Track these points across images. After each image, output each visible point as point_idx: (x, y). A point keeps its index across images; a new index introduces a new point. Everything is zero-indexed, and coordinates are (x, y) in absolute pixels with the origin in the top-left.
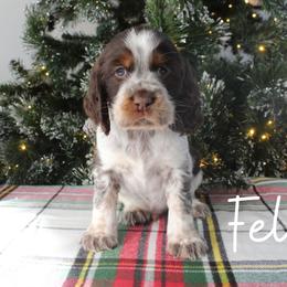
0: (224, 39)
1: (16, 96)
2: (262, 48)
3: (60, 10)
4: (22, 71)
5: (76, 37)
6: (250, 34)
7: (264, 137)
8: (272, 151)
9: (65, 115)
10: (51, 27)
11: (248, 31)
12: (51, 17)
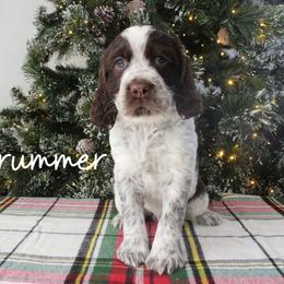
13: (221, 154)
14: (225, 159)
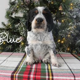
0: (54, 18)
1: (3, 31)
2: (63, 21)
3: (14, 10)
4: (4, 25)
5: (18, 17)
6: (60, 17)
7: (62, 42)
8: (64, 45)
9: (15, 36)
10: (12, 14)
11: (60, 16)
12: (12, 12)
13: (59, 41)
14: (60, 42)
